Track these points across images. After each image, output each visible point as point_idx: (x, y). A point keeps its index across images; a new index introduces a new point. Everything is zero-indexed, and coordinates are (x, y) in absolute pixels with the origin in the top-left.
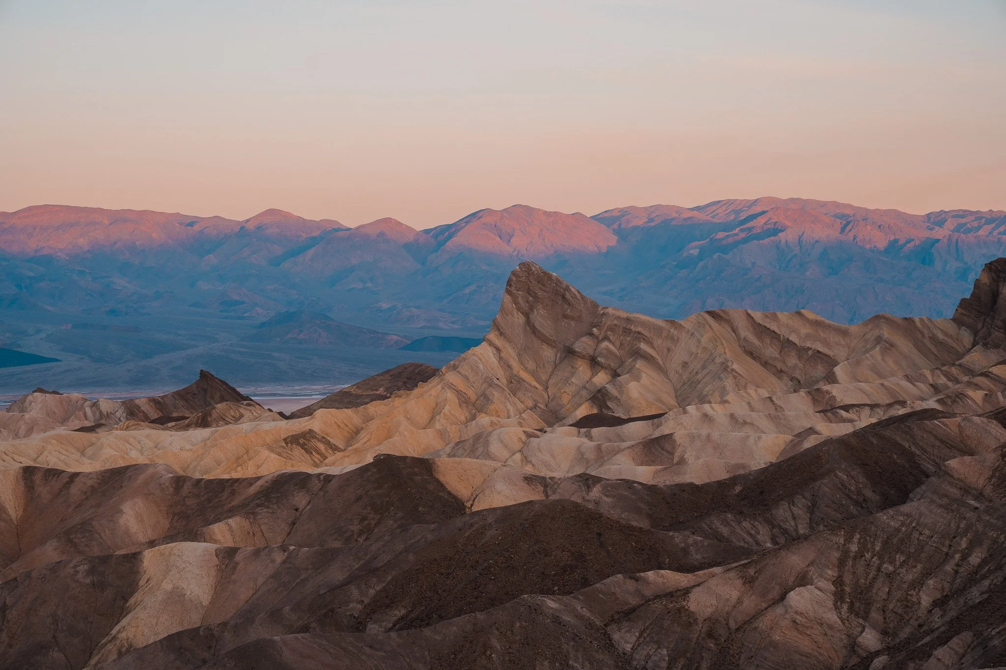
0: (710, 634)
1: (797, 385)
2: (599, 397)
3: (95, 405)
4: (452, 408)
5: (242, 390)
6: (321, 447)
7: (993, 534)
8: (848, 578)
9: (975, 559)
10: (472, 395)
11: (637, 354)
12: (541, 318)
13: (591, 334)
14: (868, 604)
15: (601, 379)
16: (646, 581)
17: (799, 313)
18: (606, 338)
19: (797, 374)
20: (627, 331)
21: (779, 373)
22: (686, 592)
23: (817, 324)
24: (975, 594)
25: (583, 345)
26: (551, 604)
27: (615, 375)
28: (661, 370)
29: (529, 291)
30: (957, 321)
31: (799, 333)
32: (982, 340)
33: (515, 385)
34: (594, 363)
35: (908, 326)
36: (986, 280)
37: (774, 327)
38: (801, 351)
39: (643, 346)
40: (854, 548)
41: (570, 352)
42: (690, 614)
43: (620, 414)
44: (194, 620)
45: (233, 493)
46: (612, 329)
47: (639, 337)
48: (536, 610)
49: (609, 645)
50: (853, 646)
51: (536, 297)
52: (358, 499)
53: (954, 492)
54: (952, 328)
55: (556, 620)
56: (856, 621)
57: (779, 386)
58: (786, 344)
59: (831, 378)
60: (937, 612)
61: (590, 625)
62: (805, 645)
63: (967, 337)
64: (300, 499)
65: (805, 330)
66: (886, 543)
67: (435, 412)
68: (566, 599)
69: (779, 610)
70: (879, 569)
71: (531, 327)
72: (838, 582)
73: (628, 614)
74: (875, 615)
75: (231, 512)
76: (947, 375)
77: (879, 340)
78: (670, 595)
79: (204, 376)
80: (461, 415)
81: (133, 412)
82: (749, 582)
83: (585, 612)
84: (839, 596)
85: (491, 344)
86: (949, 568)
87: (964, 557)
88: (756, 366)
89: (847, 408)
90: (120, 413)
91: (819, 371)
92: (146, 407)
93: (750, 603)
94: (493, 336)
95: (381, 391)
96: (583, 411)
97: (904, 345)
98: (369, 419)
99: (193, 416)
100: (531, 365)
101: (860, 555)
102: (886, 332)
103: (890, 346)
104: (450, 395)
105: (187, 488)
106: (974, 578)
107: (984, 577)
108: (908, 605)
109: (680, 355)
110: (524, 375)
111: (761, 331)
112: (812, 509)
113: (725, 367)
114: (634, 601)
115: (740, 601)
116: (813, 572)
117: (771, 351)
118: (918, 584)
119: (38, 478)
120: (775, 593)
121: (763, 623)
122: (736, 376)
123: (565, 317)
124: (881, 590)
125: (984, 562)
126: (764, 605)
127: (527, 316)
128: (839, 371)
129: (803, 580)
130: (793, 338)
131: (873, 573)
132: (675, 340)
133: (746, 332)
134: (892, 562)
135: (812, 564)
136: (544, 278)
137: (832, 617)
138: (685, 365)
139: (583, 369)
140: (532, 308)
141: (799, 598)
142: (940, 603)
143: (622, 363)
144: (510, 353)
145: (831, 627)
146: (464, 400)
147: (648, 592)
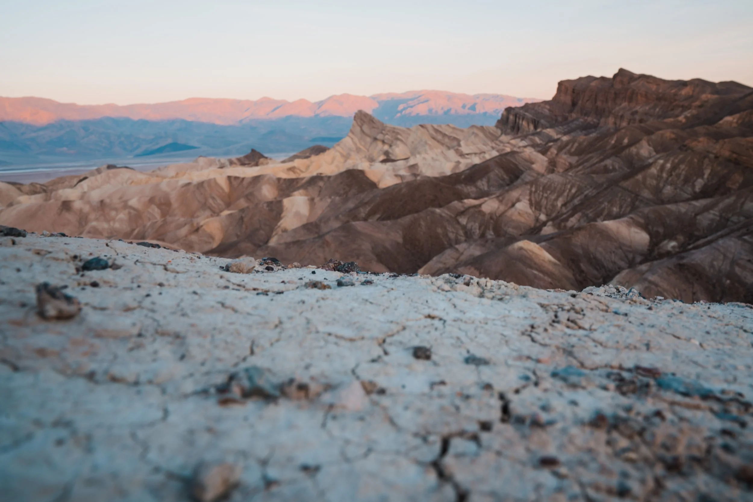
0: (491, 218)
1: (449, 148)
2: (386, 153)
3: (219, 161)
4: (339, 159)
5: (266, 155)
6: (298, 171)
7: (578, 183)
8: (533, 199)
9: (574, 191)
10: (345, 153)
11: (398, 139)
12: (366, 128)
13: (382, 133)
14: (541, 207)
15: (386, 147)
16: (464, 203)
17: (448, 125)
18: (387, 134)
19: (448, 145)
20: (394, 132)
21: (443, 144)
22: (480, 205)
23: (454, 128)
24: (576, 201)
25: (380, 137)
26: (438, 210)
27: (391, 146)
28: (405, 144)
29: (361, 119)
30: (497, 127)
31: (448, 131)
32: (504, 132)
33: (358, 150)
34: (383, 142)
35: (482, 129)
36: (505, 113)
37: (440, 129)
38: (449, 137)
39: (399, 137)
40: (533, 189)
41: (375, 139)
42: (483, 212)
43: (393, 158)
44: (304, 221)
45: (297, 183)
46: (389, 131)
47: (398, 133)
48: (433, 213)
49: (458, 223)
50: (537, 220)
51: (364, 122)
52: (341, 183)
53: (535, 175)
54: (495, 129)
55: (441, 216)
56: (537, 212)
57: (444, 149)
58: (444, 135)
59: (459, 145)
60: (564, 208)
61: (451, 217)
62: (523, 220)
63: (499, 132)
64: (321, 184)
65: (451, 130)
66: (544, 188)
67: (333, 159)
68: (442, 209)
69: (513, 210)
70: (542, 196)
71: (363, 131)
72: (530, 200)
73: (462, 213)
74: (543, 210)
75: (299, 188)
76: (496, 144)
77: (473, 133)
78: (475, 206)
79: (253, 151)
80: (342, 160)
81: (231, 163)
82: (501, 201)
83: (449, 213)
84: (531, 204)
85: (350, 137)
86: (565, 194)
87: (570, 190)
88: (436, 143)
89: (468, 154)
90: (227, 163)
91: (455, 143)
92: (236, 161)
93: (502, 208)
94: (350, 134)
95: (308, 154)
96: (382, 157)
97: (481, 134)
98: (312, 162)
99: (253, 163)
100: (363, 143)
101: (536, 192)
102: (476, 131)
103: (476, 135)
104: (338, 154)
105: (281, 182)
106: (574, 197)
107: (578, 196)
108: (554, 206)
109: (411, 139)
110: (362, 147)
111: (436, 131)
112: (488, 182)
113: (426, 143)
114: (462, 209)
115: (498, 208)
116: (521, 198)
117: (439, 137)
118: (556, 199)
119: (232, 179)
120: (510, 204)
121: (509, 213)
122: (430, 145)
123: (374, 127)
124: (544, 202)
125: (576, 192)
126: (506, 208)
127: (361, 127)
128: (462, 143)
129: (518, 200)
130: (447, 133)
131: (541, 197)
132: (409, 134)
133: (432, 132)
134: (546, 193)
135: (520, 195)
136: (366, 115)
137: (530, 211)
138: (413, 142)
139: (380, 144)
140: (362, 125)
141: (518, 206)
142: (565, 205)
143: (392, 142)
144: (356, 140)
145: (530, 214)
146: (342, 155)
147: (466, 206)
